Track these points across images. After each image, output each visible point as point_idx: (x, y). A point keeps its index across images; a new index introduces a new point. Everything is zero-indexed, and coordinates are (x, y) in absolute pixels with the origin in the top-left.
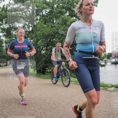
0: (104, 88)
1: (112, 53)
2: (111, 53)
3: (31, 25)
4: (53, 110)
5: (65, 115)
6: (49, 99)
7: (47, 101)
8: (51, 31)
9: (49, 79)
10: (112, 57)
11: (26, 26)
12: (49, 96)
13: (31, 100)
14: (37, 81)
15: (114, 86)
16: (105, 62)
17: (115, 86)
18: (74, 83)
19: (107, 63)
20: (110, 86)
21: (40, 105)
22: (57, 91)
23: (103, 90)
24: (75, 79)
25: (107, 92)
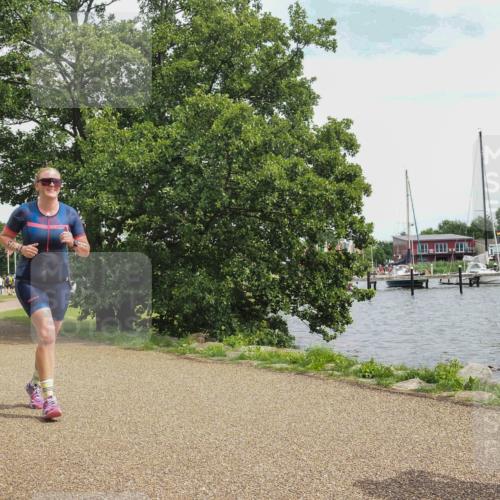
0: (378, 384)
1: (394, 244)
2: (391, 244)
3: (74, 128)
4: (192, 472)
5: (247, 490)
6: (168, 430)
7: (161, 438)
8: (151, 151)
9: (151, 352)
10: (395, 259)
11: (51, 134)
12: (165, 417)
13: (98, 434)
14: (102, 357)
15: (418, 374)
16: (368, 279)
17: (422, 373)
18: (255, 363)
19: (375, 283)
20: (400, 373)
21: (137, 452)
22: (192, 396)
23: (374, 389)
24: (259, 350)
25: (394, 397)
